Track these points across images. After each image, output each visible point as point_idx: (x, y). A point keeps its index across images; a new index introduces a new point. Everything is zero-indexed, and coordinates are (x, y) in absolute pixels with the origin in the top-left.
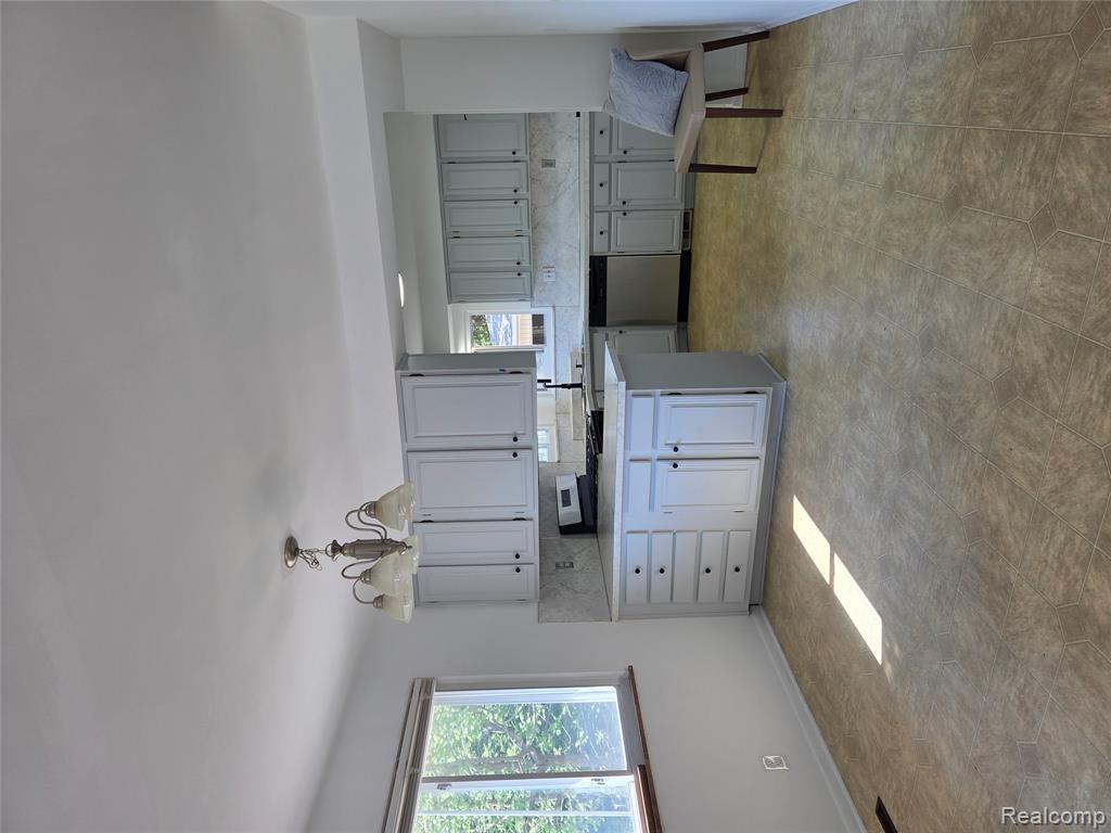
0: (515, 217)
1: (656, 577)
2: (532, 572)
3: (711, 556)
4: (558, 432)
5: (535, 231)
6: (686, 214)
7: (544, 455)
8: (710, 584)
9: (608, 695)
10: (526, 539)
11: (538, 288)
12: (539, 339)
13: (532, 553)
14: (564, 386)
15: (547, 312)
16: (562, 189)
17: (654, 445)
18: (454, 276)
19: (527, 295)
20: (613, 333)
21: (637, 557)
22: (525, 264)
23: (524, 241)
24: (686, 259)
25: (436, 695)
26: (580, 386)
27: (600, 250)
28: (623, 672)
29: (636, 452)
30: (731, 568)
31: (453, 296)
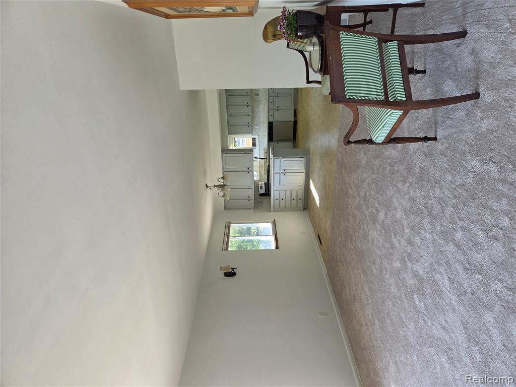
0: (248, 111)
1: (281, 201)
2: (252, 201)
3: (294, 196)
4: (260, 172)
5: (253, 115)
6: (295, 110)
7: (255, 178)
8: (294, 202)
9: (269, 226)
10: (251, 193)
11: (254, 130)
12: (254, 144)
13: (252, 197)
14: (261, 159)
15: (256, 137)
16: (261, 102)
17: (280, 170)
18: (230, 127)
19: (251, 132)
20: (275, 143)
21: (277, 196)
22: (250, 124)
23: (250, 117)
24: (295, 122)
25: (231, 225)
26: (266, 159)
27: (271, 120)
28: (273, 220)
29: (275, 171)
30: (299, 199)
31: (229, 133)
